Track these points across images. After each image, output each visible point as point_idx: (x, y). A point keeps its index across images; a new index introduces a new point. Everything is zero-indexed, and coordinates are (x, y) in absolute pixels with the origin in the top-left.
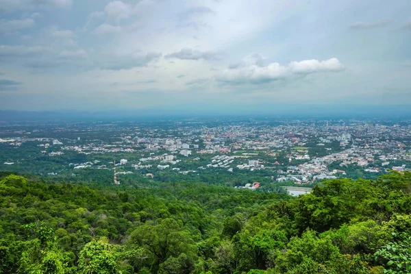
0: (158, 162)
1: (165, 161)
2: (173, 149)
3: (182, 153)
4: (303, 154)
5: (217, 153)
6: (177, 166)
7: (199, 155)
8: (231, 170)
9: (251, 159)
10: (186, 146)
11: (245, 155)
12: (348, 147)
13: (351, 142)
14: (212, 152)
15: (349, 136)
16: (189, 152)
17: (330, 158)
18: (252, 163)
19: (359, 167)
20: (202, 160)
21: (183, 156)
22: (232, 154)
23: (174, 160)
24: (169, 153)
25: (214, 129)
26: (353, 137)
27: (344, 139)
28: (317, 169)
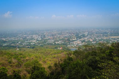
0: (31, 42)
1: (33, 42)
2: (36, 38)
3: (38, 39)
4: (75, 38)
5: (49, 39)
6: (37, 43)
7: (44, 40)
8: (54, 44)
9: (59, 40)
10: (40, 37)
11: (58, 39)
12: (87, 36)
13: (88, 35)
14: (47, 39)
15: (87, 33)
16: (41, 39)
17: (82, 39)
18: (60, 41)
19: (90, 42)
20: (45, 41)
21: (39, 40)
22: (54, 39)
23: (36, 41)
24: (34, 39)
25: (48, 32)
26: (89, 33)
27: (86, 34)
28: (79, 42)
